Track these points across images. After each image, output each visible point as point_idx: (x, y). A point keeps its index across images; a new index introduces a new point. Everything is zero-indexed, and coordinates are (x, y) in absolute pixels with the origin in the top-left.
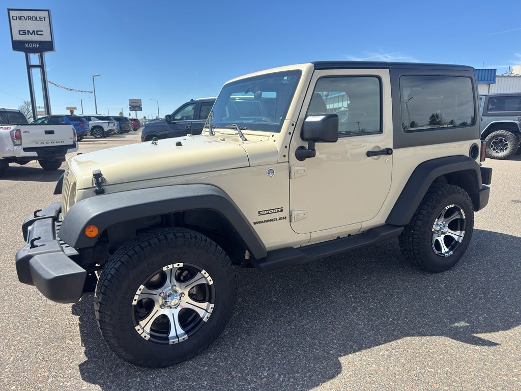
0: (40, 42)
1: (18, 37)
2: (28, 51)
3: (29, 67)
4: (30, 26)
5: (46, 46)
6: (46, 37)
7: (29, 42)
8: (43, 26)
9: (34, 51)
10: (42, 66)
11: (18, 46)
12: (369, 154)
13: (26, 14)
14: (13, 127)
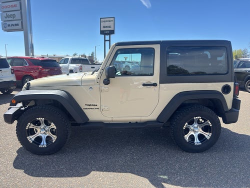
0: (110, 31)
1: (102, 29)
2: (105, 34)
3: (105, 41)
4: (107, 24)
5: (112, 32)
6: (112, 29)
7: (106, 31)
8: (112, 24)
9: (107, 34)
10: (109, 41)
11: (102, 32)
12: (144, 85)
13: (106, 19)
14: (80, 65)
